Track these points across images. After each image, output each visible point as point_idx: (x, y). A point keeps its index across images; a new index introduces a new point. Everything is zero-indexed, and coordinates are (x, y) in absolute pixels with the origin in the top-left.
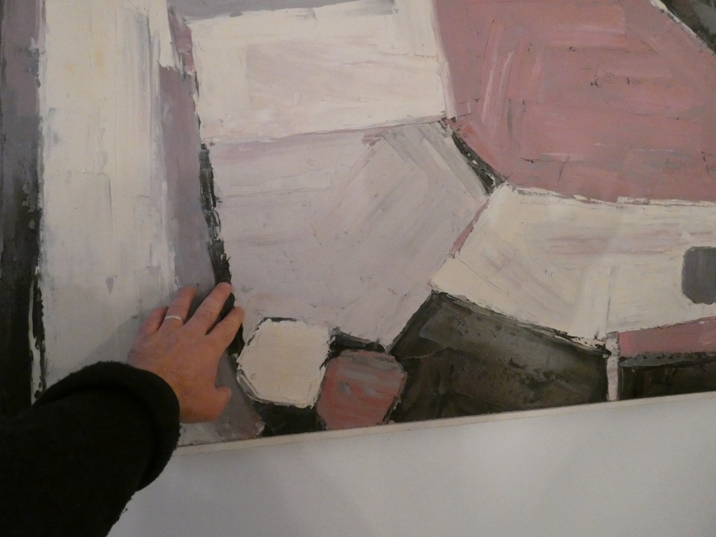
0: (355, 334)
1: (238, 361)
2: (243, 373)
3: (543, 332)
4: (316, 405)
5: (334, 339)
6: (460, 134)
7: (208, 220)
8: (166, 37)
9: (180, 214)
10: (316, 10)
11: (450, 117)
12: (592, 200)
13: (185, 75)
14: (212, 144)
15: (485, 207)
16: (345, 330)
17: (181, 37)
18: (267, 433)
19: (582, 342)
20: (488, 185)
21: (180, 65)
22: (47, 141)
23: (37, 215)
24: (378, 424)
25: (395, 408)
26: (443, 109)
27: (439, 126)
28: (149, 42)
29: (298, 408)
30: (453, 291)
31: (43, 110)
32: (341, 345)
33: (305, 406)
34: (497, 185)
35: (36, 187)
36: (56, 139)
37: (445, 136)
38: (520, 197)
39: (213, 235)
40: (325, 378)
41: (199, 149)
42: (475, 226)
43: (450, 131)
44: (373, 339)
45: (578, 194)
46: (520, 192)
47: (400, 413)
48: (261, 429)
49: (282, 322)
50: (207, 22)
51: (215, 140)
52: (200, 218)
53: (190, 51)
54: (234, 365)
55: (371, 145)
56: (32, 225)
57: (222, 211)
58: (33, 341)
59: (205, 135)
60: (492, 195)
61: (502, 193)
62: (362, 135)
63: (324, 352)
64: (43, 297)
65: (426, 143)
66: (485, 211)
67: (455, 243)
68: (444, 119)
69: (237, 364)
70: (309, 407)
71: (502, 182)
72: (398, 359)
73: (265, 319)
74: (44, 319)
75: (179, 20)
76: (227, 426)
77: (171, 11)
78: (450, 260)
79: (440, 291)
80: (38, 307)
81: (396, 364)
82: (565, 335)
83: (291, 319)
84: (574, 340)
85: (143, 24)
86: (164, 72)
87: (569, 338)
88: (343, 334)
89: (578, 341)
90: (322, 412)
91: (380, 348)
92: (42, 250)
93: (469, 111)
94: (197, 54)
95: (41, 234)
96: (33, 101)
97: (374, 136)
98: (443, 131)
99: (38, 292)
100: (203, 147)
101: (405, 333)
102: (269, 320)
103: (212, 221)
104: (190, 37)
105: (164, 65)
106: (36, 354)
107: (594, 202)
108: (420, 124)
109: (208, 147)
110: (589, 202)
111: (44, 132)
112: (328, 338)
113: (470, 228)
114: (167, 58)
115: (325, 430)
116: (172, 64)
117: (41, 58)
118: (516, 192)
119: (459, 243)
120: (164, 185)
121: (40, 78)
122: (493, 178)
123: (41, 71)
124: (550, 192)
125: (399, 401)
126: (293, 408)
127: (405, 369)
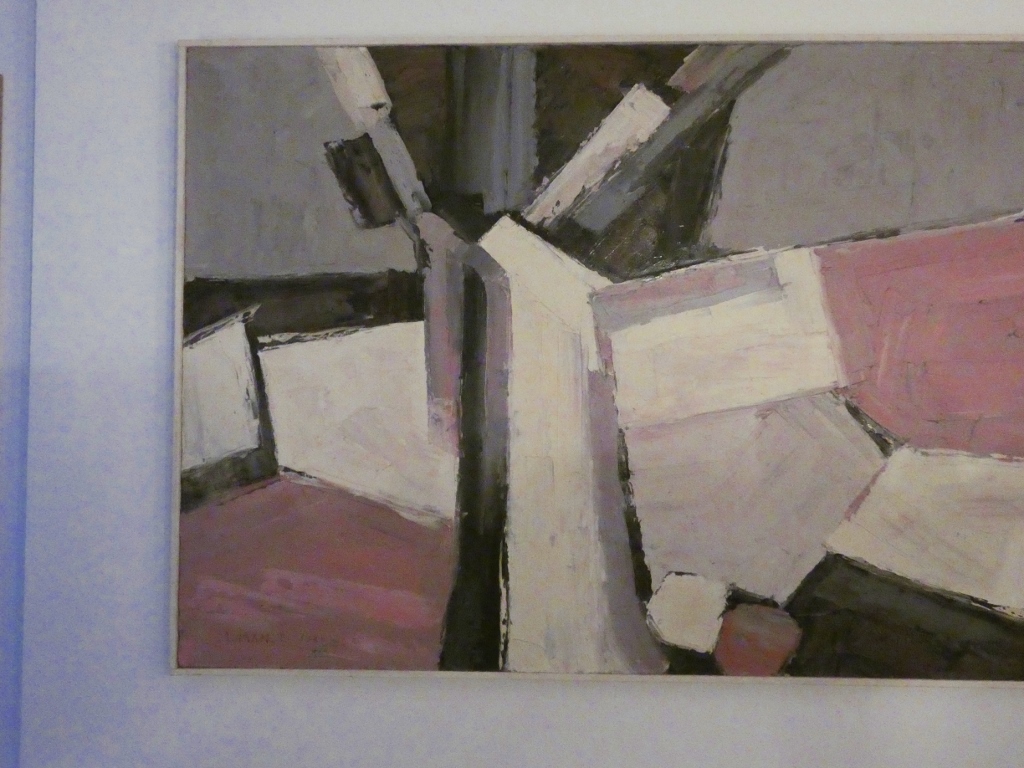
0: (750, 590)
1: (648, 606)
2: (651, 618)
3: (956, 598)
4: (714, 651)
5: (730, 593)
6: (854, 403)
7: (624, 490)
8: (593, 348)
9: (602, 486)
10: (711, 308)
11: (842, 385)
12: (1015, 458)
13: (607, 375)
14: (627, 428)
15: (883, 470)
16: (741, 585)
17: (605, 347)
18: (671, 671)
19: (1007, 611)
20: (885, 448)
21: (603, 370)
22: (512, 434)
23: (506, 489)
24: (773, 675)
25: (790, 662)
26: (835, 379)
27: (831, 395)
28: (581, 354)
29: (698, 653)
30: (849, 552)
31: (510, 413)
32: (737, 599)
33: (704, 651)
34: (897, 447)
35: (505, 468)
36: (518, 434)
37: (837, 404)
38: (924, 458)
39: (628, 502)
40: (722, 628)
41: (617, 432)
42: (872, 489)
43: (842, 399)
44: (768, 595)
45: (997, 452)
46: (923, 454)
47: (795, 667)
48: (667, 667)
49: (685, 576)
50: (624, 332)
51: (629, 425)
52: (617, 489)
53: (611, 357)
54: (644, 611)
55: (763, 418)
56: (502, 497)
57: (635, 482)
58: (502, 581)
59: (621, 421)
60: (890, 459)
61: (902, 456)
62: (755, 411)
63: (720, 605)
64: (509, 550)
65: (818, 413)
66: (883, 474)
67: (851, 506)
68: (836, 389)
69: (647, 610)
70: (707, 653)
71: (902, 445)
72: (793, 616)
73: (670, 573)
74: (509, 566)
75: (603, 332)
76: (639, 661)
77: (597, 328)
78: (845, 522)
79: (835, 552)
80: (505, 556)
81: (791, 621)
82: (984, 603)
83: (691, 574)
84: (997, 609)
85: (577, 339)
86: (592, 376)
87: (991, 606)
88: (739, 589)
89: (1002, 610)
90: (719, 658)
91: (775, 605)
92: (508, 514)
93: (863, 378)
94: (616, 358)
95: (508, 503)
96: (504, 408)
97: (766, 411)
98: (835, 400)
99: (505, 546)
100: (621, 431)
101: (799, 592)
102: (674, 574)
103: (627, 491)
104: (610, 345)
105: (591, 370)
106: (504, 591)
107: (1017, 461)
108: (811, 397)
109: (625, 431)
110: (1011, 460)
111: (511, 428)
112: (725, 592)
113: (867, 491)
114: (594, 364)
115: (722, 675)
116: (597, 369)
117: (510, 376)
118: (919, 454)
119: (855, 506)
120: (591, 463)
121: (509, 390)
122: (891, 441)
123: (509, 386)
124: (960, 452)
125: (795, 656)
126: (693, 652)
127: (800, 626)
